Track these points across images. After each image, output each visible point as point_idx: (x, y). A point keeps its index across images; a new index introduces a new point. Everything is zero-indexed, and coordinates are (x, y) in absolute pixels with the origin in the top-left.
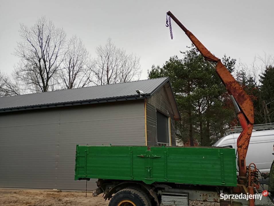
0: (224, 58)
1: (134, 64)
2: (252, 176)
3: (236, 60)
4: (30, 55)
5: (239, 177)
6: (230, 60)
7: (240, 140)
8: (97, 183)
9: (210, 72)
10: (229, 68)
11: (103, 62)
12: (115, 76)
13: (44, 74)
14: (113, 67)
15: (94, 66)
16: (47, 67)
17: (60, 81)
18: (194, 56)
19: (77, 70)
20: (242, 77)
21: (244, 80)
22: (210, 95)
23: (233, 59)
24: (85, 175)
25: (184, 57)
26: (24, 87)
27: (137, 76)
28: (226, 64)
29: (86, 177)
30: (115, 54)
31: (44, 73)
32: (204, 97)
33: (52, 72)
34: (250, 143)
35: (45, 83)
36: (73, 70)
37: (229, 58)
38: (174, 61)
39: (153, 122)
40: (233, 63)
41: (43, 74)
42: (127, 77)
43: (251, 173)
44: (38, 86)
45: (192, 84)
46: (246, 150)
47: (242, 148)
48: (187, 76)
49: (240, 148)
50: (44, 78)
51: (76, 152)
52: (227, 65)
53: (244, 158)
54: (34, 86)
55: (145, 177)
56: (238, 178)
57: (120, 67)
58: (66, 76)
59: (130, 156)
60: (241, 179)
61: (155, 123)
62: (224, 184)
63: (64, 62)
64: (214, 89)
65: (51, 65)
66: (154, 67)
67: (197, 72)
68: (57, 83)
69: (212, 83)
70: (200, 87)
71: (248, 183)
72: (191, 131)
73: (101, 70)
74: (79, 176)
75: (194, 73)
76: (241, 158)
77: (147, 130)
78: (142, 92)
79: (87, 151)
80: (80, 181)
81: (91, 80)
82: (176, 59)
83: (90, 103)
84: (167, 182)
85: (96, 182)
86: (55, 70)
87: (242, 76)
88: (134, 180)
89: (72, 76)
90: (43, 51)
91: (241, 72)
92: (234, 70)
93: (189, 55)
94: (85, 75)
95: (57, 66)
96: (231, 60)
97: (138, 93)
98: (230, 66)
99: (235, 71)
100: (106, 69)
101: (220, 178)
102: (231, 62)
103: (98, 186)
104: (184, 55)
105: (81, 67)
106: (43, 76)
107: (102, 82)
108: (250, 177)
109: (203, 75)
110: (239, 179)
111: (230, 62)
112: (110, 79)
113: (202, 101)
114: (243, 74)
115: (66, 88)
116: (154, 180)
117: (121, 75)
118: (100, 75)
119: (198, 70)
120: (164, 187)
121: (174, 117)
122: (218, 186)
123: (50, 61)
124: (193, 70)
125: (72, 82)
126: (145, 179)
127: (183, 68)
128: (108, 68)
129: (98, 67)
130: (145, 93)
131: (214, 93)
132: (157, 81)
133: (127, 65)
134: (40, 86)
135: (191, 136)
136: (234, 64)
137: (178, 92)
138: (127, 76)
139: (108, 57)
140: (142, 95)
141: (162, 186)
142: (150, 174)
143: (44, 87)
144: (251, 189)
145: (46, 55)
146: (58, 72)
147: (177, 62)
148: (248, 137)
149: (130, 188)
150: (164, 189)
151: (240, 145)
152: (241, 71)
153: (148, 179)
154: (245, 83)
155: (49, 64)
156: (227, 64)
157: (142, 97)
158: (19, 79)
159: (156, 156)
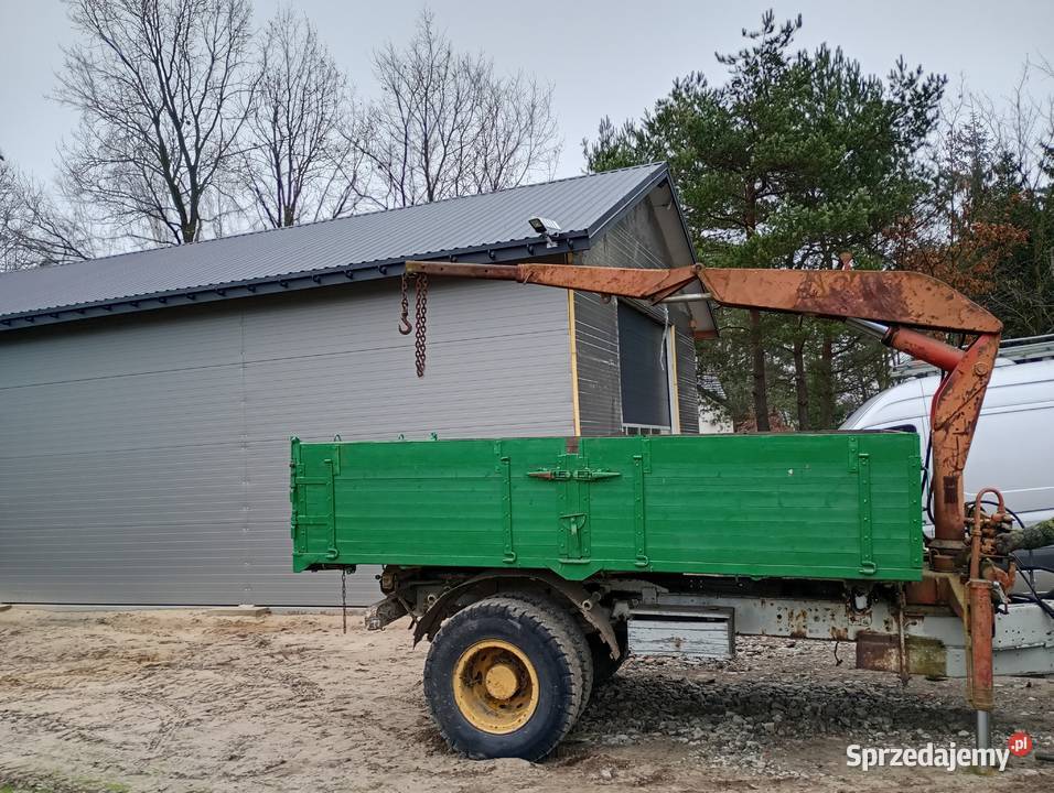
0: (899, 75)
1: (531, 117)
2: (986, 540)
3: (945, 82)
4: (117, 99)
5: (936, 544)
6: (921, 81)
7: (942, 399)
8: (381, 582)
9: (840, 137)
10: (917, 115)
11: (406, 115)
12: (454, 173)
13: (178, 175)
14: (447, 133)
15: (368, 131)
16: (189, 143)
17: (246, 199)
18: (773, 73)
19: (307, 154)
20: (970, 152)
21: (977, 165)
22: (838, 229)
23: (935, 77)
24: (333, 552)
25: (732, 76)
26: (107, 227)
27: (544, 166)
28: (903, 98)
29: (336, 558)
30: (450, 76)
31: (177, 170)
32: (811, 242)
33: (209, 162)
34: (982, 412)
35: (188, 208)
36: (290, 154)
37: (919, 72)
38: (690, 97)
39: (604, 345)
40: (936, 94)
41: (175, 173)
42: (504, 170)
43: (984, 525)
44: (163, 224)
45: (762, 189)
46: (965, 436)
47: (952, 430)
48: (743, 159)
49: (942, 433)
50: (182, 190)
51: (293, 466)
52: (907, 104)
53: (957, 469)
54: (145, 221)
55: (561, 555)
56: (930, 548)
57: (473, 130)
58: (265, 178)
59: (497, 476)
60: (943, 551)
61: (614, 349)
62: (872, 571)
63: (252, 120)
64: (855, 206)
65: (202, 135)
66: (608, 126)
67: (782, 138)
68: (231, 208)
69: (847, 182)
70: (796, 200)
71: (969, 565)
72: (759, 377)
73: (400, 149)
74: (311, 556)
75: (770, 142)
76: (947, 471)
77: (578, 376)
78: (553, 226)
79: (331, 462)
80: (314, 574)
81: (362, 192)
82: (699, 90)
83: (351, 277)
84: (647, 570)
85: (378, 577)
86: (220, 157)
87: (969, 148)
88: (519, 565)
89: (290, 177)
90: (168, 79)
91: (967, 134)
92: (935, 121)
93: (752, 70)
94: (339, 173)
95: (227, 138)
96: (927, 83)
97: (538, 230)
98: (922, 108)
99: (943, 127)
100: (419, 144)
101: (856, 551)
102: (925, 89)
103: (384, 590)
104: (733, 68)
105: (321, 140)
106: (176, 183)
107: (404, 197)
108: (977, 542)
109: (809, 148)
110: (934, 553)
111: (919, 89)
112: (439, 186)
113: (805, 257)
114: (976, 141)
115: (270, 226)
116: (596, 564)
117: (480, 163)
118: (397, 170)
119: (786, 132)
120: (637, 590)
121: (693, 324)
122: (850, 581)
123: (196, 117)
124: (768, 132)
125: (291, 202)
126: (561, 560)
127: (725, 126)
128: (426, 142)
129: (387, 138)
130: (567, 231)
131: (855, 225)
132: (619, 179)
133: (499, 122)
134: (169, 224)
135: (759, 396)
136: (939, 97)
137: (711, 227)
138: (502, 168)
139: (422, 91)
140: (553, 238)
141: (629, 586)
142: (580, 541)
143: (184, 226)
144: (983, 587)
145: (179, 94)
146: (232, 163)
147: (701, 99)
148: (978, 387)
149: (505, 596)
150: (638, 595)
151: (944, 419)
152: (966, 127)
153: (570, 561)
154: (984, 176)
155: (194, 133)
156: (910, 101)
157: (555, 245)
158: (87, 197)
159: (599, 473)
